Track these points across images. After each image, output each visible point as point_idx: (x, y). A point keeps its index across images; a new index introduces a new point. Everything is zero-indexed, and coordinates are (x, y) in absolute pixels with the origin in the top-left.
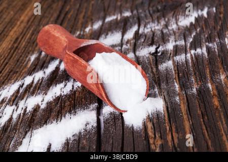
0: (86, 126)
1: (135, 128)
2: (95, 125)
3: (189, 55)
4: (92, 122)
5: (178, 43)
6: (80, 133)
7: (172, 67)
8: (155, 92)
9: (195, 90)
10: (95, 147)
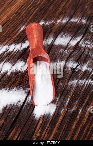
0: (18, 102)
1: (35, 117)
2: (22, 104)
3: (87, 82)
4: (21, 101)
5: (88, 69)
6: (13, 105)
7: (75, 85)
8: (57, 99)
9: (72, 110)
10: (14, 120)
